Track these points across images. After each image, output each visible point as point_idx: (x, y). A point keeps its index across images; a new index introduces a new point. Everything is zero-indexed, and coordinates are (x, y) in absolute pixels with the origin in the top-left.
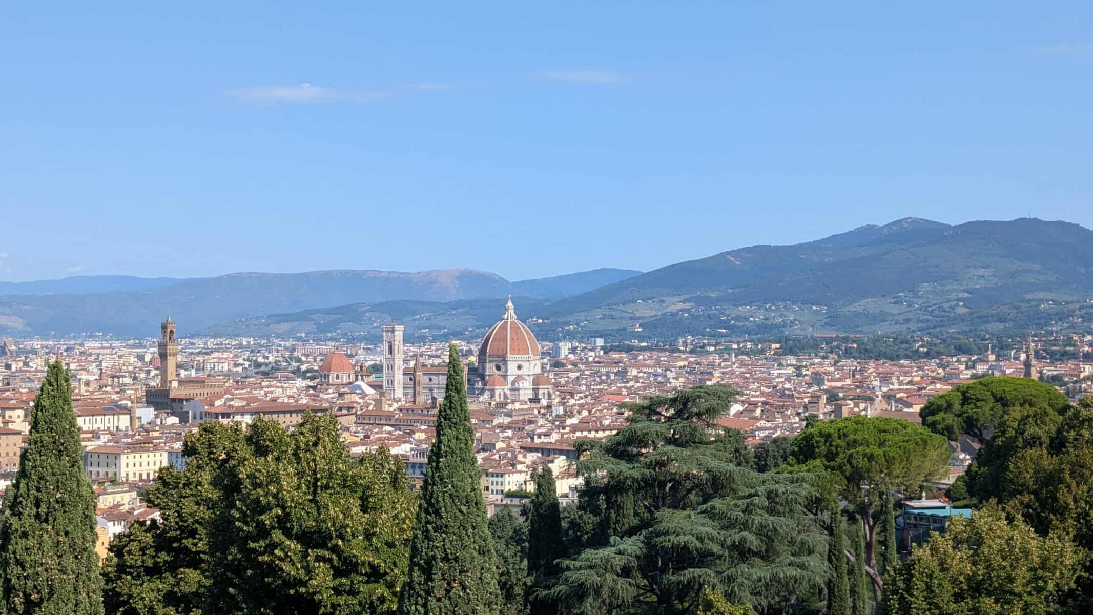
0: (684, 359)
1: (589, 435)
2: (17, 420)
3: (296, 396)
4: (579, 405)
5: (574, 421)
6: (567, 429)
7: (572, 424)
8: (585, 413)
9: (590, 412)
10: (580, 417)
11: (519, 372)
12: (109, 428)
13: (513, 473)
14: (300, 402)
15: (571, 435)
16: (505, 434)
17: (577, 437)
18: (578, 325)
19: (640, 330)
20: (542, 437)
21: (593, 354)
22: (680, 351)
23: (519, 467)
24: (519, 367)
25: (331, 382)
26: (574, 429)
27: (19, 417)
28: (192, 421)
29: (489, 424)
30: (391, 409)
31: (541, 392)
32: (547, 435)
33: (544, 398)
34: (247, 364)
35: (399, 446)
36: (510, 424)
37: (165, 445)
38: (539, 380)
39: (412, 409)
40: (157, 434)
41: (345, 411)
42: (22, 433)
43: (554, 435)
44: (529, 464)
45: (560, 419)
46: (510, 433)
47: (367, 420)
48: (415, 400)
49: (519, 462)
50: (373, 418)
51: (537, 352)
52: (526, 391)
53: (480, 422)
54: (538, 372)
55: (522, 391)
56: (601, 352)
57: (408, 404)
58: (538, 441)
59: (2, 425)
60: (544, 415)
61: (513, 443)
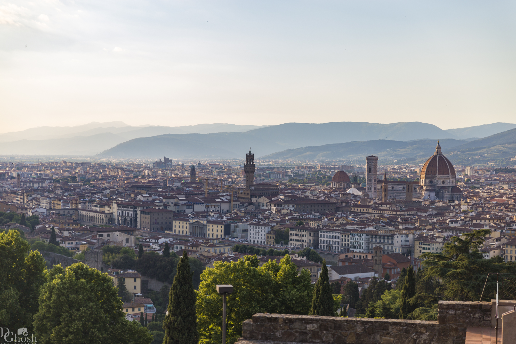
1: (481, 223)
2: (171, 205)
3: (318, 195)
4: (476, 204)
5: (474, 214)
6: (468, 219)
7: (471, 216)
8: (480, 209)
9: (483, 208)
10: (477, 211)
11: (444, 185)
12: (218, 210)
13: (435, 243)
14: (320, 199)
15: (470, 222)
16: (433, 221)
17: (474, 224)
18: (482, 156)
20: (454, 223)
21: (489, 173)
23: (438, 240)
24: (443, 182)
25: (337, 187)
26: (472, 218)
27: (172, 203)
28: (262, 208)
29: (424, 215)
30: (370, 204)
31: (456, 196)
32: (456, 222)
33: (457, 200)
34: (292, 175)
35: (372, 226)
36: (436, 215)
37: (247, 221)
38: (455, 189)
39: (381, 204)
40: (243, 214)
41: (344, 204)
42: (174, 212)
43: (460, 222)
44: (444, 239)
45: (465, 212)
46: (435, 220)
47: (356, 210)
48: (383, 200)
49: (439, 237)
50: (359, 209)
51: (453, 173)
52: (447, 195)
53: (419, 214)
54: (454, 184)
55: (445, 196)
56: (494, 173)
57: (380, 202)
58: (451, 225)
59: (163, 207)
60: (456, 209)
61: (437, 226)
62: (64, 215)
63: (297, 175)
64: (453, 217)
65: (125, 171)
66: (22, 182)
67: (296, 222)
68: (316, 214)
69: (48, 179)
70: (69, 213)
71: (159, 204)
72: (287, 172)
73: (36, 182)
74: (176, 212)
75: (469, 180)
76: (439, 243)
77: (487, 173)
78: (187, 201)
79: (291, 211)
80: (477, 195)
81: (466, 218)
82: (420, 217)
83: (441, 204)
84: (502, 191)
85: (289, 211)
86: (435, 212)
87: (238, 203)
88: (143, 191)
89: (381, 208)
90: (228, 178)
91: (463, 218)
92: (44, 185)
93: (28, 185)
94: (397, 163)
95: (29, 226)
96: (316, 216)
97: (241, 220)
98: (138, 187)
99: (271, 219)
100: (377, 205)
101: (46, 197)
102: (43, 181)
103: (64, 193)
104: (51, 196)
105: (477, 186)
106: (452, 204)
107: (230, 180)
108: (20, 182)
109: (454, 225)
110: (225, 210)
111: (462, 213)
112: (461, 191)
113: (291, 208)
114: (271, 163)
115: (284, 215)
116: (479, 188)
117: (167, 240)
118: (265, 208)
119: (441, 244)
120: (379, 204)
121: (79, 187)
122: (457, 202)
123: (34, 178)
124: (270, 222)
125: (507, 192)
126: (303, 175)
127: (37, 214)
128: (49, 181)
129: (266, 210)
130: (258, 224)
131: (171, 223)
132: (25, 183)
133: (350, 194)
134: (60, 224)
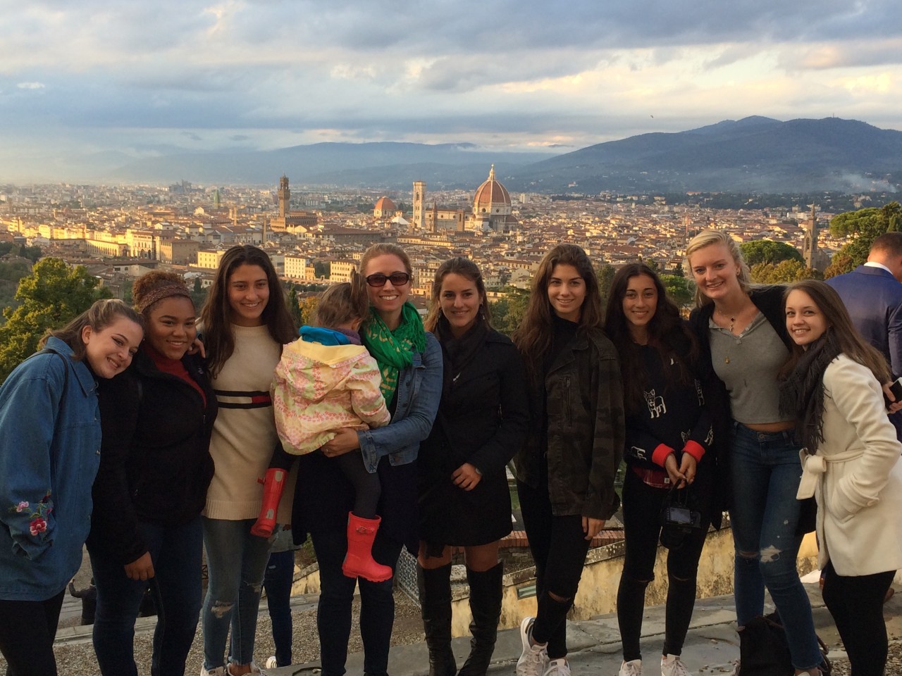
0: (603, 206)
1: (539, 255)
3: (360, 224)
4: (534, 235)
5: (531, 246)
6: (525, 251)
7: (528, 248)
8: (537, 240)
9: (540, 239)
10: (534, 243)
11: (498, 214)
14: (363, 229)
15: (528, 255)
16: (487, 253)
19: (577, 186)
20: (510, 255)
21: (546, 201)
22: (601, 200)
23: (493, 273)
24: (498, 211)
25: (381, 215)
26: (530, 251)
28: (299, 238)
29: (477, 246)
30: (418, 235)
31: (510, 226)
32: (512, 255)
33: (513, 230)
34: (330, 201)
35: (422, 258)
36: (490, 247)
37: (283, 252)
38: (510, 218)
39: (431, 234)
40: (278, 246)
41: (390, 235)
42: (199, 243)
43: (517, 254)
44: (500, 272)
45: (521, 243)
46: (490, 252)
47: (403, 242)
48: (432, 229)
49: (494, 271)
50: (407, 240)
51: (509, 201)
52: (501, 225)
53: (472, 245)
54: (509, 213)
55: (499, 226)
56: (551, 200)
57: (429, 232)
58: (506, 257)
59: (186, 237)
60: (512, 241)
61: (491, 258)
62: (69, 246)
63: (335, 202)
64: (509, 249)
65: (137, 196)
66: (14, 206)
67: (337, 254)
68: (359, 245)
69: (45, 204)
70: (75, 243)
71: (183, 234)
72: (324, 199)
73: (31, 208)
74: (202, 243)
75: (523, 208)
76: (495, 277)
77: (544, 201)
78: (212, 231)
79: (331, 242)
80: (533, 226)
81: (523, 250)
82: (473, 248)
83: (495, 235)
84: (560, 220)
85: (329, 242)
86: (489, 243)
87: (272, 233)
88: (161, 219)
89: (431, 239)
90: (258, 204)
91: (519, 250)
92: (41, 211)
93: (22, 210)
94: (446, 189)
95: (30, 258)
96: (360, 247)
97: (276, 252)
98: (155, 215)
99: (310, 251)
100: (426, 236)
101: (47, 224)
102: (40, 206)
103: (67, 220)
104: (52, 224)
105: (534, 215)
106: (507, 234)
107: (260, 206)
108: (12, 208)
109: (510, 258)
110: (257, 241)
111: (518, 245)
112: (516, 221)
113: (332, 238)
114: (305, 188)
115: (323, 246)
116: (535, 217)
117: (194, 274)
118: (302, 238)
119: (497, 278)
120: (428, 234)
121: (85, 213)
122: (511, 233)
123: (28, 203)
124: (310, 254)
125: (566, 221)
126: (342, 202)
127: (38, 244)
128: (47, 207)
129: (304, 241)
130: (296, 256)
131: (196, 255)
132: (18, 208)
133: (395, 223)
134: (67, 256)
